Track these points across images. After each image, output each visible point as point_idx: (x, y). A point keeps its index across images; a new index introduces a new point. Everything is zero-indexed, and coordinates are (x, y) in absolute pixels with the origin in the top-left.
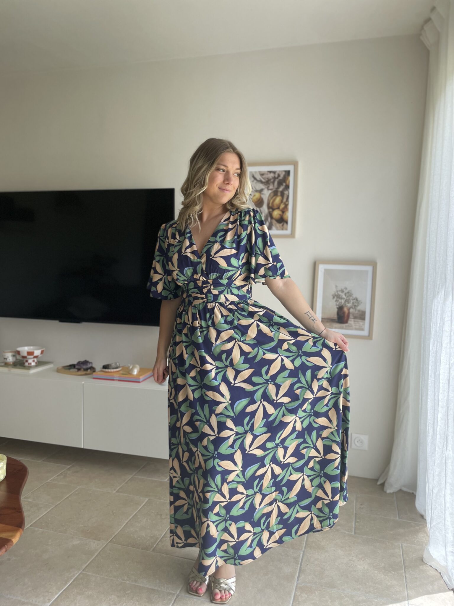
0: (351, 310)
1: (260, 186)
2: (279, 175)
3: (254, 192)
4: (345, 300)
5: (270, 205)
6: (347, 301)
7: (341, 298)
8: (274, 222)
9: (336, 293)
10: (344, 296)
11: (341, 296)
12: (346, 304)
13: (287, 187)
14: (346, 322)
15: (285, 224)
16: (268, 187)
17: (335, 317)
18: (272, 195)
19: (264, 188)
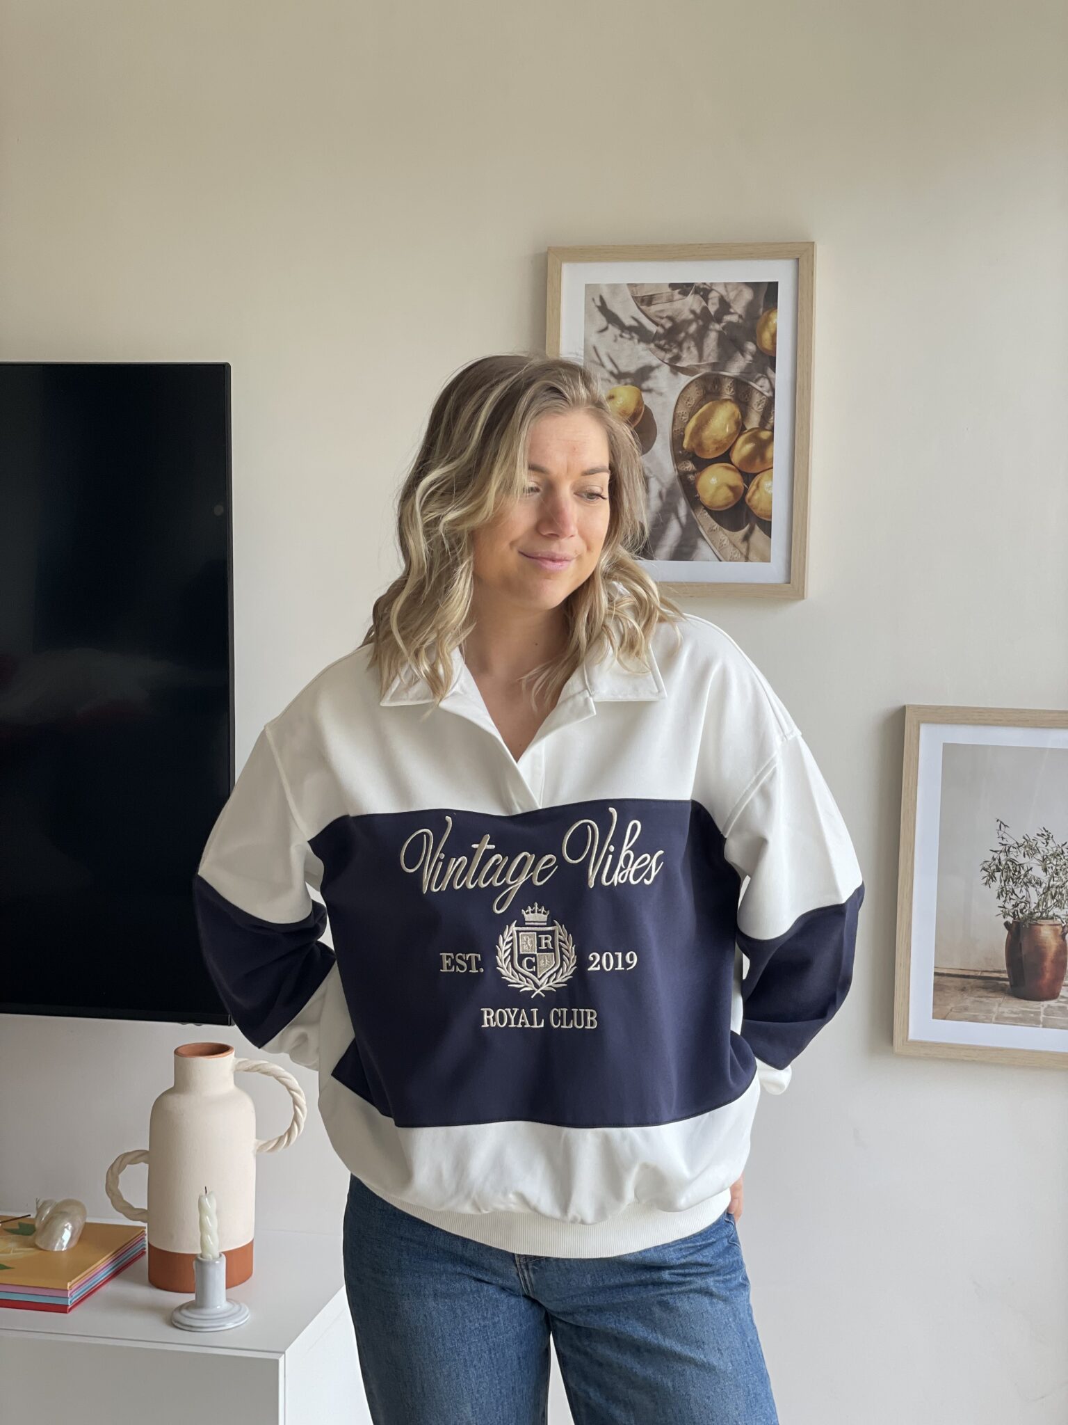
1: (636, 355)
2: (725, 306)
3: (610, 381)
4: (1041, 891)
5: (686, 442)
6: (1053, 898)
7: (1025, 884)
8: (705, 521)
9: (1003, 857)
10: (1038, 872)
11: (1023, 872)
12: (1045, 911)
13: (767, 360)
14: (1051, 991)
15: (758, 533)
16: (677, 358)
17: (999, 963)
18: (694, 394)
19: (654, 361)
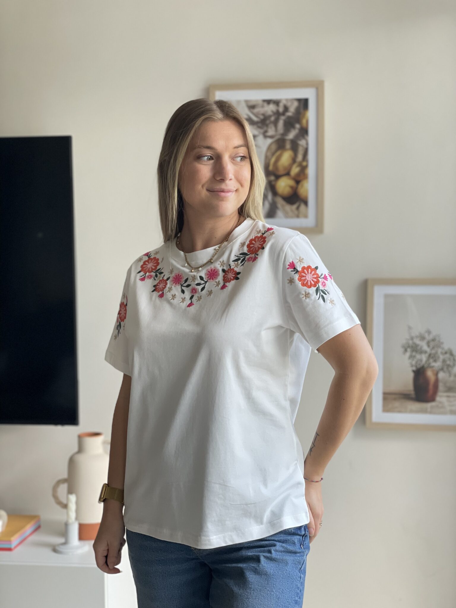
0: (441, 375)
2: (286, 109)
4: (427, 355)
5: (271, 168)
6: (432, 358)
7: (422, 352)
8: (280, 202)
9: (411, 342)
10: (425, 348)
11: (419, 348)
12: (430, 364)
13: (304, 132)
14: (433, 399)
15: (303, 207)
16: (266, 132)
17: (410, 388)
18: (274, 147)
19: (256, 133)
